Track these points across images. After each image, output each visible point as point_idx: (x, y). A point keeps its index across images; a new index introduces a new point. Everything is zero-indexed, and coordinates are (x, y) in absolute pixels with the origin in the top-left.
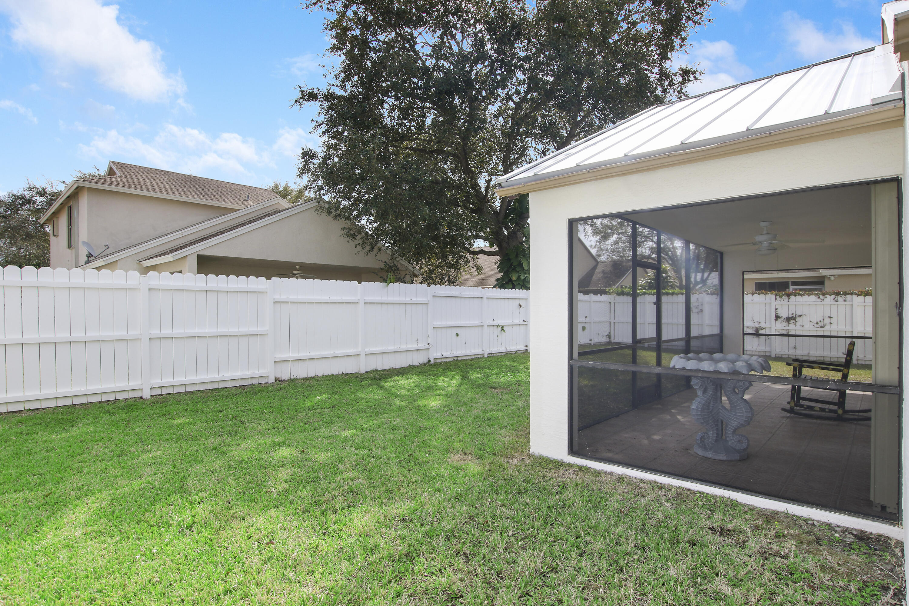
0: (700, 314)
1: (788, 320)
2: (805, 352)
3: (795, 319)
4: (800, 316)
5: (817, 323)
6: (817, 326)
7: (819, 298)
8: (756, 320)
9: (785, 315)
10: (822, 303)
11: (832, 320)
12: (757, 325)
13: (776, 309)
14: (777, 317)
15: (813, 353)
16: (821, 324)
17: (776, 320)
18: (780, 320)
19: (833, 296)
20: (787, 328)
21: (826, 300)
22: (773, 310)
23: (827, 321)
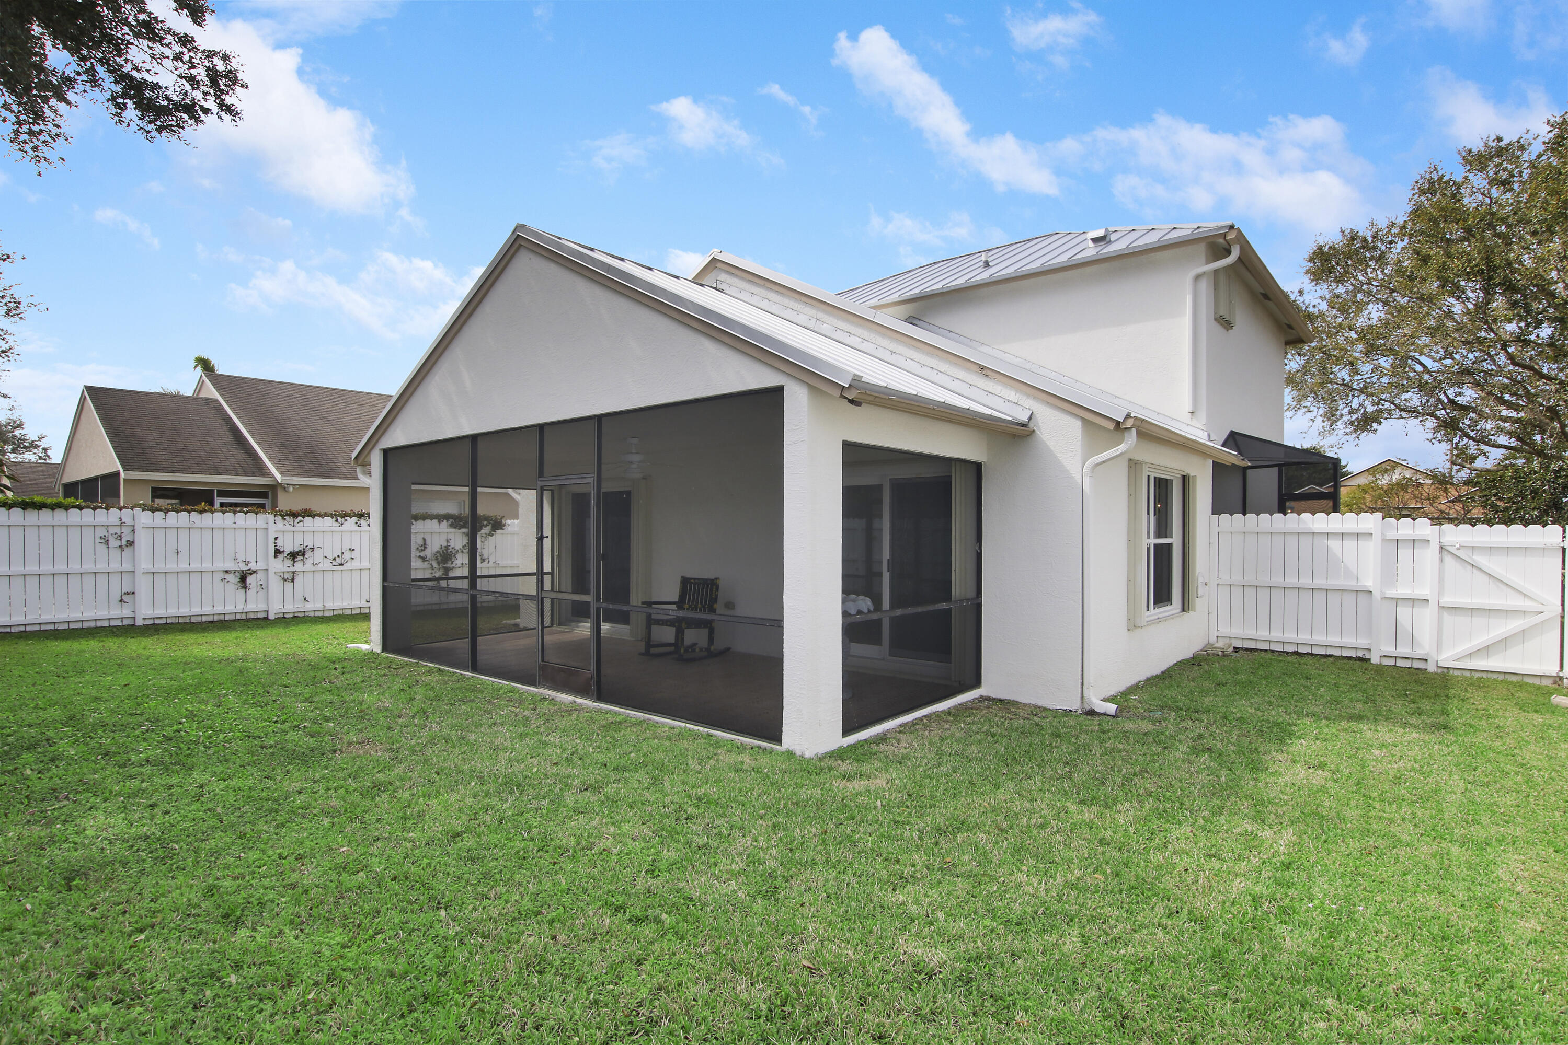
0: (128, 551)
1: (293, 556)
2: (319, 606)
3: (303, 555)
4: (313, 549)
5: (335, 559)
6: (334, 563)
7: (337, 521)
8: (241, 557)
9: (288, 549)
10: (341, 529)
11: (354, 554)
12: (244, 568)
13: (276, 538)
14: (277, 552)
15: (329, 605)
16: (339, 561)
17: (275, 557)
18: (280, 557)
19: (355, 519)
20: (292, 569)
21: (346, 524)
22: (272, 540)
23: (347, 555)
